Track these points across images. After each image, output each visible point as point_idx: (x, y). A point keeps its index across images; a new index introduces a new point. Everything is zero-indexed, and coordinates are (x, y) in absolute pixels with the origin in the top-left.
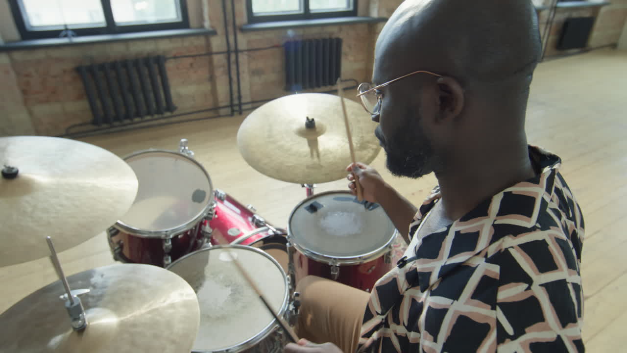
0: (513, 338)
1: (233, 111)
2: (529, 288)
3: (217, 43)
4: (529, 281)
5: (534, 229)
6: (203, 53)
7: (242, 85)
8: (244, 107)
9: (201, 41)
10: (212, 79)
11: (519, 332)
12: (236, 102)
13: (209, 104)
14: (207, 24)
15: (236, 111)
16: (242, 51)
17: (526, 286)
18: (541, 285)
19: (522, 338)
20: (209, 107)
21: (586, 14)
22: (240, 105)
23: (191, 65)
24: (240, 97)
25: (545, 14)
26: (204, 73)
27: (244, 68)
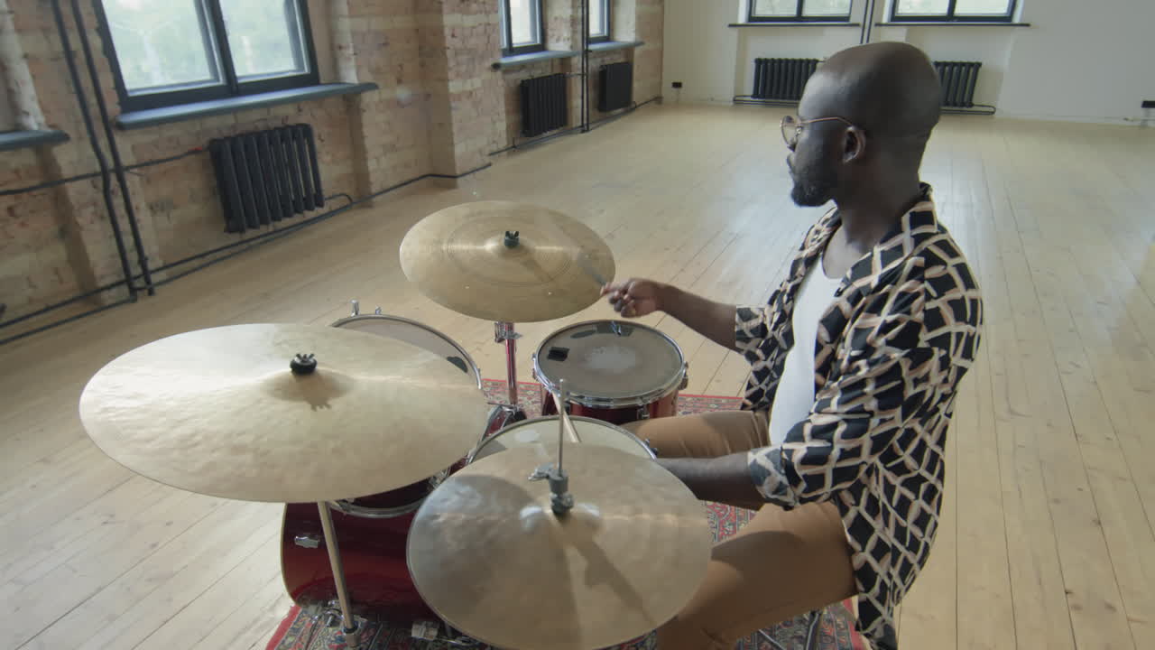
0: (936, 298)
1: (133, 291)
2: (945, 269)
3: (71, 158)
4: (944, 264)
5: (937, 233)
6: (35, 182)
7: (143, 235)
8: (155, 278)
9: (27, 158)
10: (68, 232)
11: (940, 294)
12: (136, 271)
13: (70, 286)
14: (35, 122)
15: (140, 289)
16: (128, 168)
17: (943, 267)
18: (954, 266)
19: (943, 298)
20: (71, 296)
21: (621, 59)
22: (146, 274)
23: (11, 210)
24: (143, 261)
25: (577, 62)
26: (45, 224)
27: (138, 202)
